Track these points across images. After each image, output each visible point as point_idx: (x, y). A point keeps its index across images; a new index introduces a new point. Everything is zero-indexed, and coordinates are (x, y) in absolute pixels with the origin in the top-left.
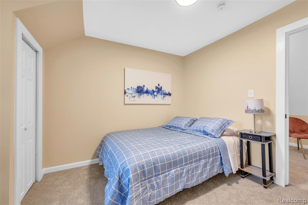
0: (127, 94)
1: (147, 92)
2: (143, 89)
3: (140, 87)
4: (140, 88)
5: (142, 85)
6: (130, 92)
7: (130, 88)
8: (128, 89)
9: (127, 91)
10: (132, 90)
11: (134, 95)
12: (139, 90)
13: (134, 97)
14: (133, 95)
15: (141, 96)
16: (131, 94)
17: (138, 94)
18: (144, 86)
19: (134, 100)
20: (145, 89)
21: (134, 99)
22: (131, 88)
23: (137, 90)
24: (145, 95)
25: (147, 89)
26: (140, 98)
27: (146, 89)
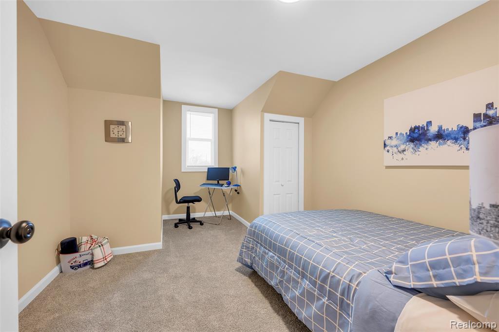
0: (387, 148)
1: (440, 136)
2: (428, 130)
3: (417, 128)
4: (416, 131)
5: (422, 123)
6: (394, 142)
7: (394, 136)
8: (390, 138)
9: (388, 143)
10: (398, 139)
11: (402, 147)
12: (416, 135)
13: (404, 151)
14: (399, 149)
15: (421, 149)
16: (396, 146)
17: (412, 145)
18: (429, 123)
19: (402, 159)
20: (434, 129)
21: (402, 155)
22: (397, 133)
23: (409, 136)
24: (433, 144)
25: (440, 128)
26: (417, 153)
27: (437, 129)
